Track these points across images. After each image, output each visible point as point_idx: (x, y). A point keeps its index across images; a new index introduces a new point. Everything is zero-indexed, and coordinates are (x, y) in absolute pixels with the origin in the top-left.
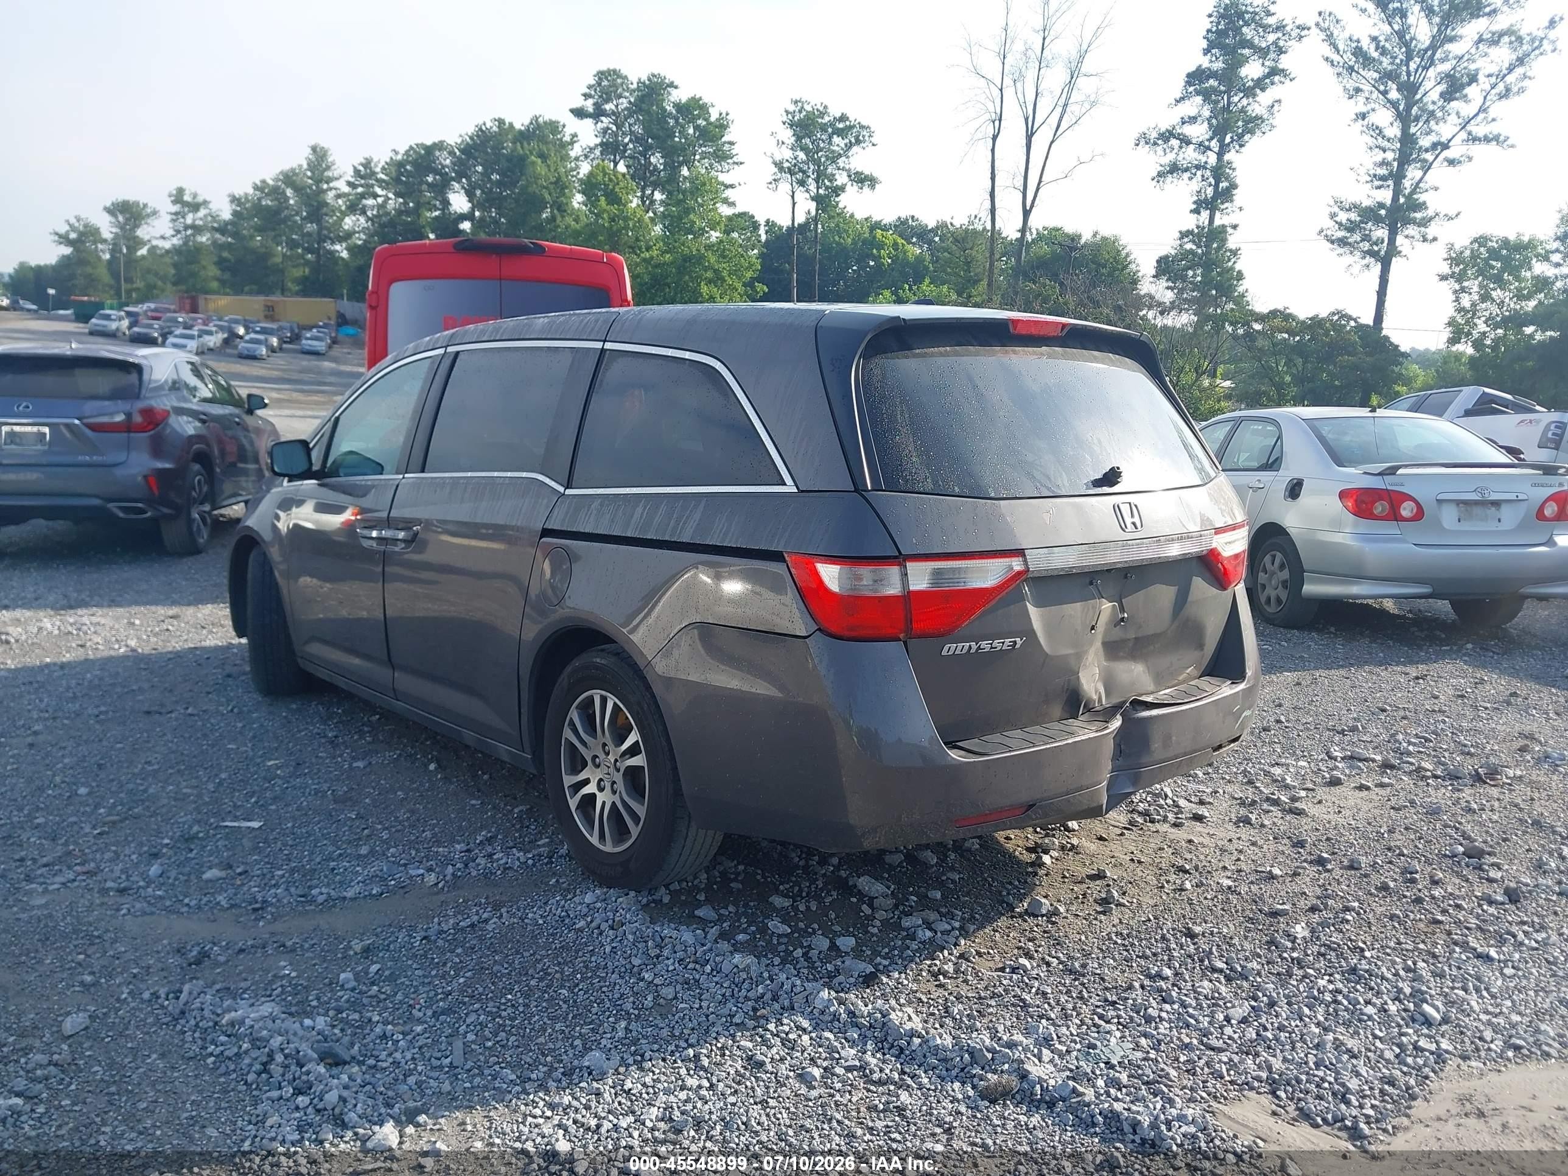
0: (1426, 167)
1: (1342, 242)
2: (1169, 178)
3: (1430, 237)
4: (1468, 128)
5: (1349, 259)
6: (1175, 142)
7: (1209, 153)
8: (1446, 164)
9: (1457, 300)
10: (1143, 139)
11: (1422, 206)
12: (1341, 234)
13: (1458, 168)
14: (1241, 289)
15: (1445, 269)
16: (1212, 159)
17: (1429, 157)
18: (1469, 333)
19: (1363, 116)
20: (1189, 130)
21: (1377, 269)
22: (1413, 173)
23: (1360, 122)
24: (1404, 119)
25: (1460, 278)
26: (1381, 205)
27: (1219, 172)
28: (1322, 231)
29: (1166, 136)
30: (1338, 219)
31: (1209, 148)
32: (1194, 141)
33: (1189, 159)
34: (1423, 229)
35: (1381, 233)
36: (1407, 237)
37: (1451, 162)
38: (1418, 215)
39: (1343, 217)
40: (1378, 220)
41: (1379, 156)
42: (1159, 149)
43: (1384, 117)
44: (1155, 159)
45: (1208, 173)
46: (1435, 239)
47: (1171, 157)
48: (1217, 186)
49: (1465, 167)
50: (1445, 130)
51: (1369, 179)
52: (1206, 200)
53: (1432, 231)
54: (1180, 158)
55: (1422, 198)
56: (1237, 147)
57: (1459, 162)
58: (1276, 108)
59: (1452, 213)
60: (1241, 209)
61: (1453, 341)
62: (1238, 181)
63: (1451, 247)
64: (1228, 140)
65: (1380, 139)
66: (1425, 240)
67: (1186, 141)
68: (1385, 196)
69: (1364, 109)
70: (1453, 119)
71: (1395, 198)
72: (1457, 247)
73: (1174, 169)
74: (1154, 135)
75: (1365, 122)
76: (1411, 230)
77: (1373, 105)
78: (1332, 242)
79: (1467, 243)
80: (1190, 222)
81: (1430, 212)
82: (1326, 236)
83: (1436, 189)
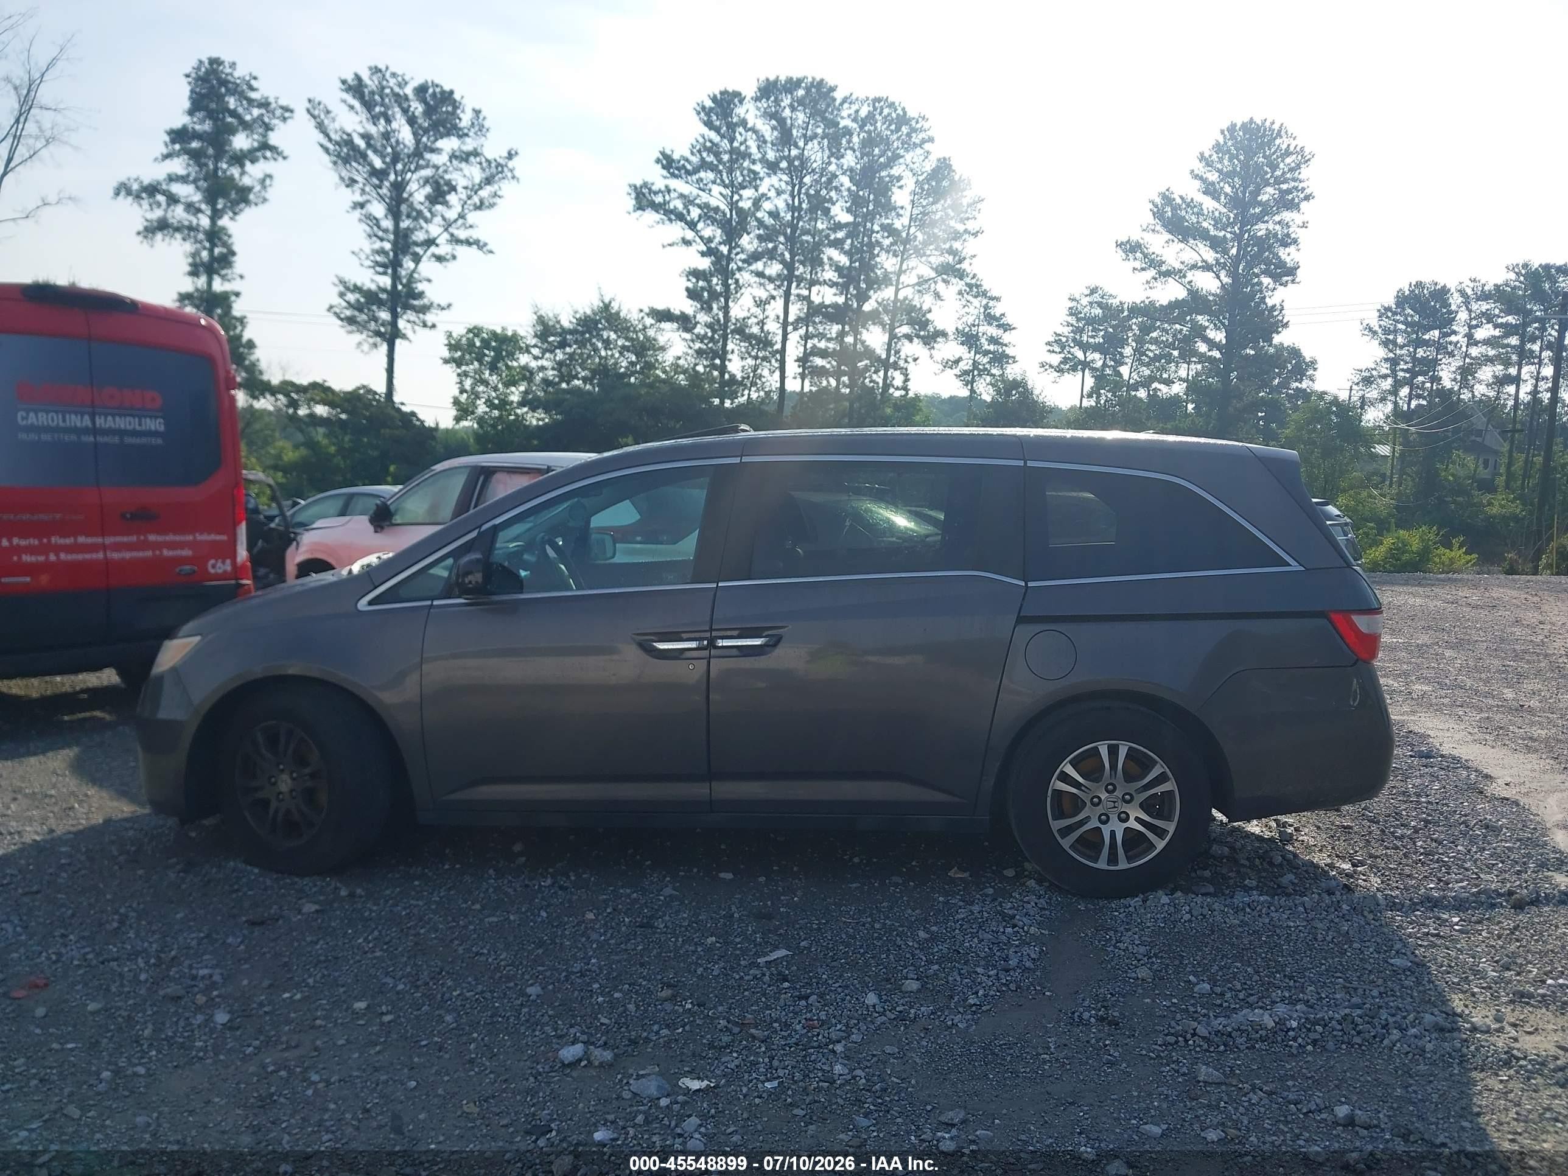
0: (417, 259)
1: (351, 321)
2: (159, 236)
3: (430, 324)
4: (451, 230)
5: (358, 337)
6: (160, 198)
7: (200, 215)
8: (433, 259)
9: (461, 383)
10: (123, 189)
11: (421, 295)
12: (348, 313)
13: (444, 264)
14: (253, 358)
15: (446, 354)
16: (205, 222)
17: (419, 250)
18: (473, 413)
19: (362, 205)
20: (177, 189)
21: (384, 348)
22: (408, 264)
23: (359, 210)
24: (394, 212)
25: (459, 363)
26: (384, 290)
27: (215, 235)
28: (331, 307)
29: (152, 190)
30: (347, 298)
31: (199, 210)
32: (182, 200)
33: (178, 218)
34: (421, 315)
35: (384, 315)
36: (409, 321)
37: (439, 259)
38: (416, 302)
39: (351, 297)
40: (381, 303)
41: (378, 245)
42: (145, 204)
43: (378, 209)
44: (138, 214)
45: (201, 236)
46: (434, 326)
47: (158, 213)
48: (211, 251)
49: (451, 265)
50: (434, 229)
51: (372, 264)
52: (203, 264)
53: (430, 318)
54: (169, 215)
55: (420, 287)
56: (231, 214)
57: (448, 260)
58: (268, 182)
59: (444, 304)
60: (241, 277)
61: (458, 419)
62: (235, 248)
63: (450, 335)
64: (220, 206)
65: (375, 228)
66: (425, 325)
67: (173, 200)
68: (386, 281)
69: (360, 199)
70: (438, 220)
71: (394, 285)
72: (455, 335)
73: (162, 226)
74: (135, 187)
75: (364, 212)
76: (411, 315)
77: (368, 197)
78: (342, 319)
79: (464, 331)
80: (188, 285)
81: (425, 301)
82: (335, 313)
83: (429, 281)
